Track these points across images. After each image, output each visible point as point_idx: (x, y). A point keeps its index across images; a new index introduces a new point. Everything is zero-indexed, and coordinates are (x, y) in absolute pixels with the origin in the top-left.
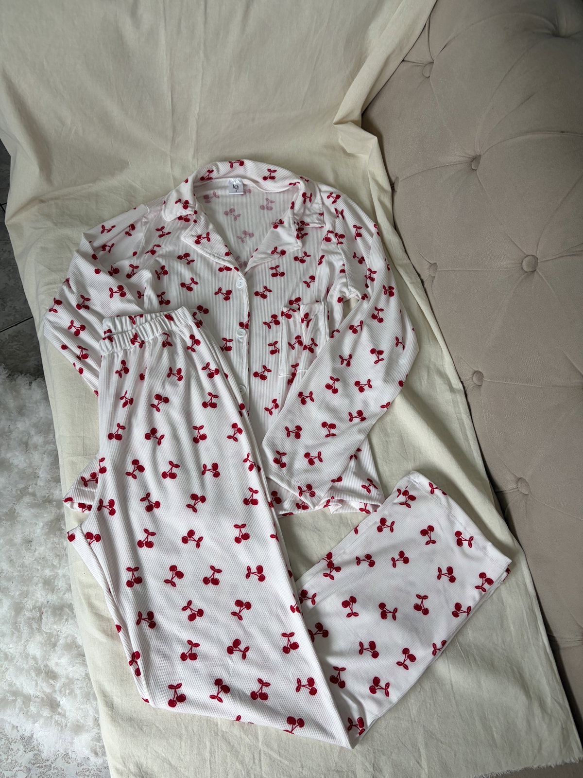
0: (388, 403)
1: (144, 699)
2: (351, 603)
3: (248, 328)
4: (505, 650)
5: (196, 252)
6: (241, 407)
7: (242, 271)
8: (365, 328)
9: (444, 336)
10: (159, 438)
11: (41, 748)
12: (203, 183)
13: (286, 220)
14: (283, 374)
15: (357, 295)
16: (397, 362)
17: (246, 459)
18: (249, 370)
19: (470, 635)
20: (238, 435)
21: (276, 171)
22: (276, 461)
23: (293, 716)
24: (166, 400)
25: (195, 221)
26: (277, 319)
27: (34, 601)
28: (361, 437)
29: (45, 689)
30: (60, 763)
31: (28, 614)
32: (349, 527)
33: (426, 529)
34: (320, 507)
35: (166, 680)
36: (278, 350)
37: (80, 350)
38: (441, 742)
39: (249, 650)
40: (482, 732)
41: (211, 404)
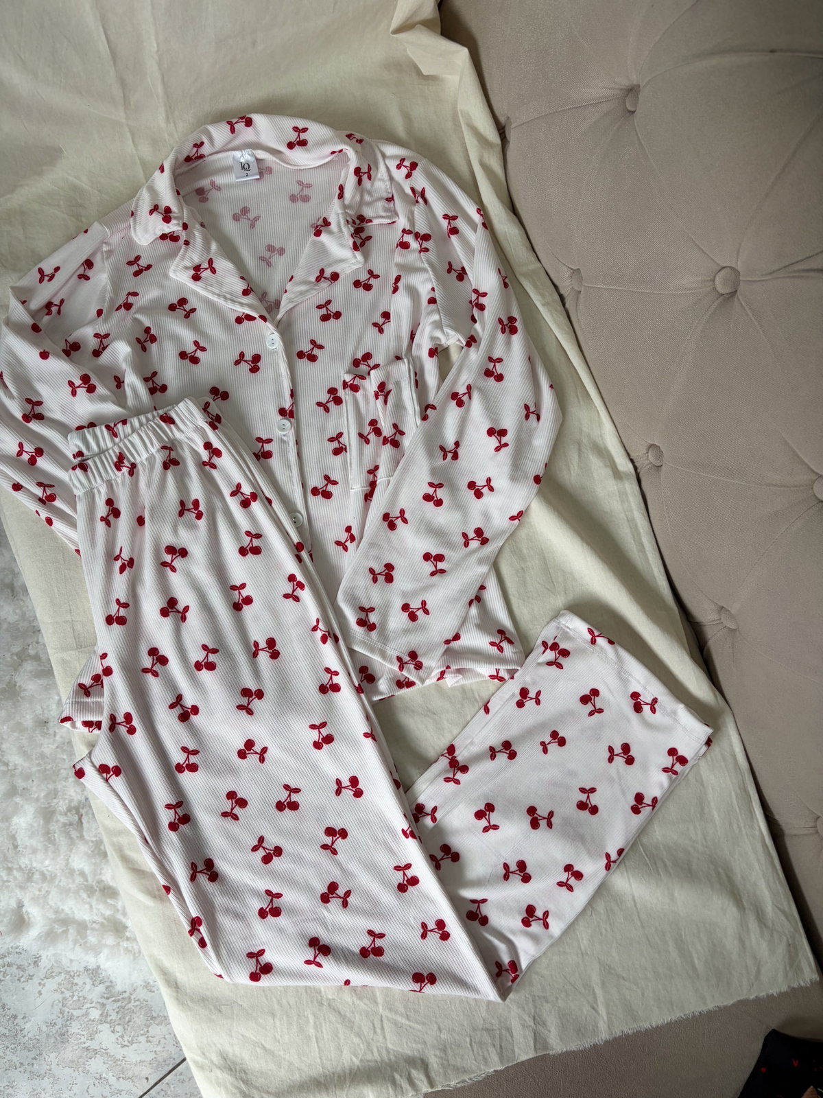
0: (520, 512)
1: (216, 975)
2: (488, 813)
3: (293, 417)
4: (707, 847)
5: (196, 295)
6: (299, 547)
7: (272, 322)
8: (475, 395)
9: (602, 391)
10: (181, 611)
11: (113, 979)
12: (191, 167)
13: (332, 219)
14: (357, 487)
15: (459, 340)
16: (530, 443)
17: (315, 626)
18: (304, 486)
19: (657, 833)
20: (299, 592)
21: (307, 129)
22: (361, 623)
23: (421, 972)
24: (183, 553)
25: (187, 243)
26: (338, 395)
28: (484, 569)
32: (476, 704)
33: (589, 694)
34: (431, 681)
35: (243, 947)
36: (344, 447)
37: (42, 488)
38: (624, 979)
39: (351, 895)
40: (678, 961)
41: (251, 549)
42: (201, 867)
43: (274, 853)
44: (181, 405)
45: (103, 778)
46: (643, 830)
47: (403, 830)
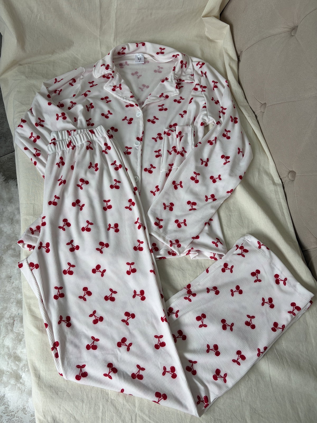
0: (232, 190)
1: (59, 374)
2: (202, 318)
3: (142, 141)
4: (308, 356)
5: (113, 96)
6: (135, 189)
7: (140, 107)
8: (218, 142)
10: (81, 206)
11: (9, 403)
13: (169, 78)
14: (163, 170)
15: (213, 122)
16: (239, 164)
17: (137, 222)
18: (142, 167)
19: (284, 345)
20: (132, 207)
21: (165, 49)
22: (156, 224)
23: (160, 392)
24: (87, 183)
25: (113, 77)
26: (161, 136)
27: (10, 313)
28: (213, 211)
29: (13, 367)
30: (20, 414)
31: (6, 321)
32: (203, 269)
33: (255, 272)
34: (183, 254)
35: (75, 362)
36: (161, 155)
37: (36, 150)
39: (132, 345)
40: (291, 411)
41: (116, 186)
43: (99, 319)
44: (99, 127)
45: (30, 269)
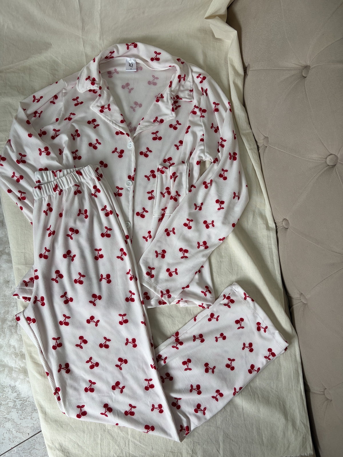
0: (224, 238)
1: (62, 412)
2: (188, 363)
3: (134, 180)
4: (277, 391)
5: (101, 119)
6: (127, 237)
7: (131, 137)
8: (214, 184)
9: (268, 191)
10: (72, 257)
11: (20, 392)
12: (107, 61)
13: (165, 96)
14: (156, 215)
15: (211, 159)
16: (233, 209)
17: (128, 272)
18: (133, 211)
19: (257, 382)
20: (124, 256)
21: (161, 53)
22: (148, 274)
24: (77, 232)
25: (100, 95)
26: (155, 174)
28: (204, 259)
29: (21, 364)
32: (191, 316)
33: (239, 320)
34: (174, 303)
35: (75, 402)
36: (153, 197)
37: (21, 193)
38: (233, 441)
39: (125, 388)
40: (256, 437)
41: (107, 234)
42: (63, 366)
43: (95, 365)
44: (86, 168)
45: (28, 323)
46: (252, 380)
47: (151, 365)
